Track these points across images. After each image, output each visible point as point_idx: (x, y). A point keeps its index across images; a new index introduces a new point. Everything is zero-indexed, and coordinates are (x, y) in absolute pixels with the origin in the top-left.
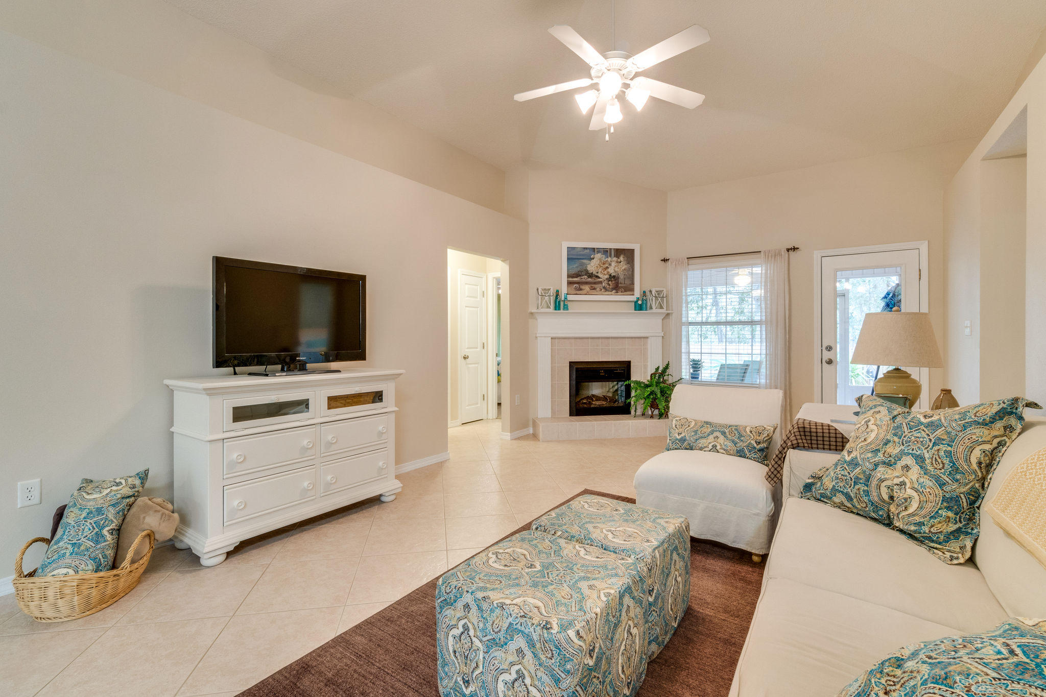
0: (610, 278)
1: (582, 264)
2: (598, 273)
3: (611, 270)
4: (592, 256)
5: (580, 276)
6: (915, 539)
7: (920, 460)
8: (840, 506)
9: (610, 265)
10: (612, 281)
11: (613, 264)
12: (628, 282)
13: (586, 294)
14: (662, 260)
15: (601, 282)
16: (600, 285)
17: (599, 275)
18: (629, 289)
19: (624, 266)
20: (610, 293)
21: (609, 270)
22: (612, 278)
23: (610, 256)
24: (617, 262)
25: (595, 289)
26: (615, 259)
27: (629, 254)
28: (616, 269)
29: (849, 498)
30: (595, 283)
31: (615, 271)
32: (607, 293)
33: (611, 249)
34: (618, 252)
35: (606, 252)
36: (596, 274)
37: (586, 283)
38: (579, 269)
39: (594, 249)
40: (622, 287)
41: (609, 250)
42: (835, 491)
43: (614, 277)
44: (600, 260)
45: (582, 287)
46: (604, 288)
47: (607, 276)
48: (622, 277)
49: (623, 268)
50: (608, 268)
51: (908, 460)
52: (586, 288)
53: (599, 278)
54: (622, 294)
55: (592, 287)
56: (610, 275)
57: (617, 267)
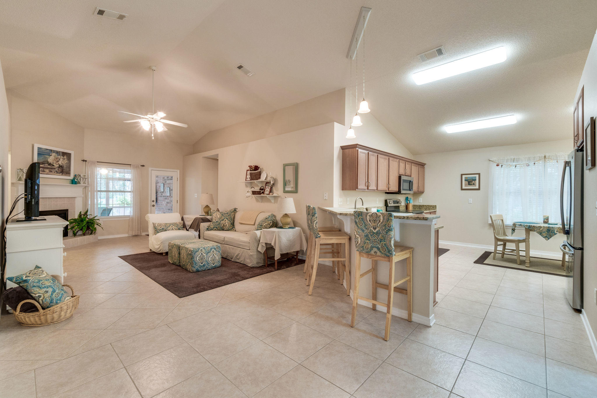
0: (59, 166)
1: (46, 158)
2: (53, 163)
3: (60, 163)
4: (51, 154)
5: (44, 164)
6: (229, 231)
7: (227, 219)
8: (215, 230)
9: (60, 160)
10: (60, 168)
11: (61, 160)
12: (68, 170)
13: (47, 174)
14: (82, 160)
15: (55, 168)
16: (54, 170)
17: (54, 164)
18: (68, 173)
19: (66, 161)
20: (59, 174)
21: (59, 162)
22: (60, 167)
23: (60, 155)
24: (63, 159)
25: (51, 172)
26: (62, 157)
27: (68, 155)
28: (63, 162)
29: (217, 228)
30: (52, 169)
31: (62, 164)
32: (58, 174)
33: (60, 151)
34: (64, 154)
35: (57, 153)
36: (53, 164)
37: (47, 168)
38: (43, 160)
39: (52, 150)
40: (65, 172)
41: (59, 152)
42: (214, 227)
43: (61, 166)
44: (55, 156)
45: (45, 170)
46: (56, 171)
47: (58, 166)
48: (65, 167)
49: (66, 162)
50: (58, 161)
51: (225, 219)
52: (47, 171)
53: (54, 166)
54: (65, 175)
55: (50, 170)
56: (60, 165)
57: (62, 161)
